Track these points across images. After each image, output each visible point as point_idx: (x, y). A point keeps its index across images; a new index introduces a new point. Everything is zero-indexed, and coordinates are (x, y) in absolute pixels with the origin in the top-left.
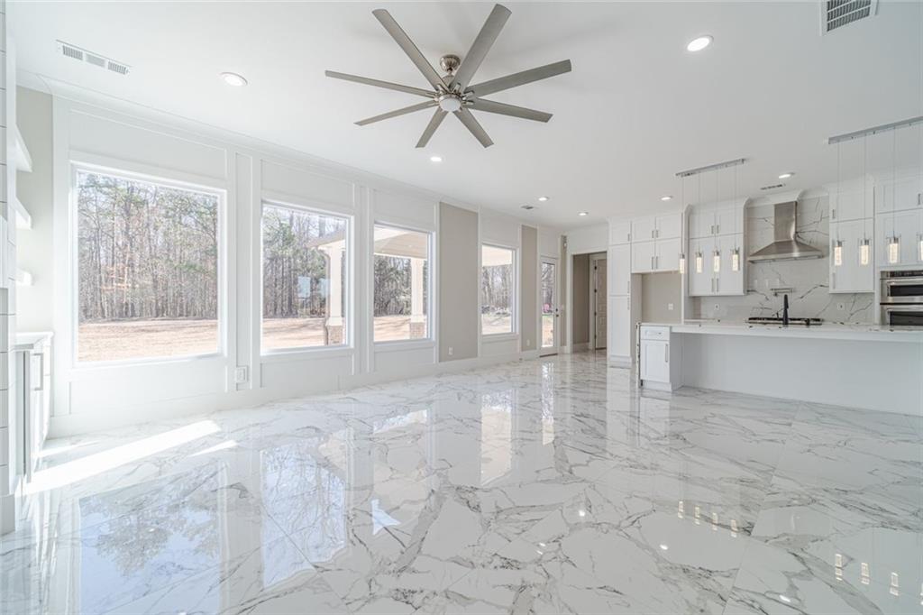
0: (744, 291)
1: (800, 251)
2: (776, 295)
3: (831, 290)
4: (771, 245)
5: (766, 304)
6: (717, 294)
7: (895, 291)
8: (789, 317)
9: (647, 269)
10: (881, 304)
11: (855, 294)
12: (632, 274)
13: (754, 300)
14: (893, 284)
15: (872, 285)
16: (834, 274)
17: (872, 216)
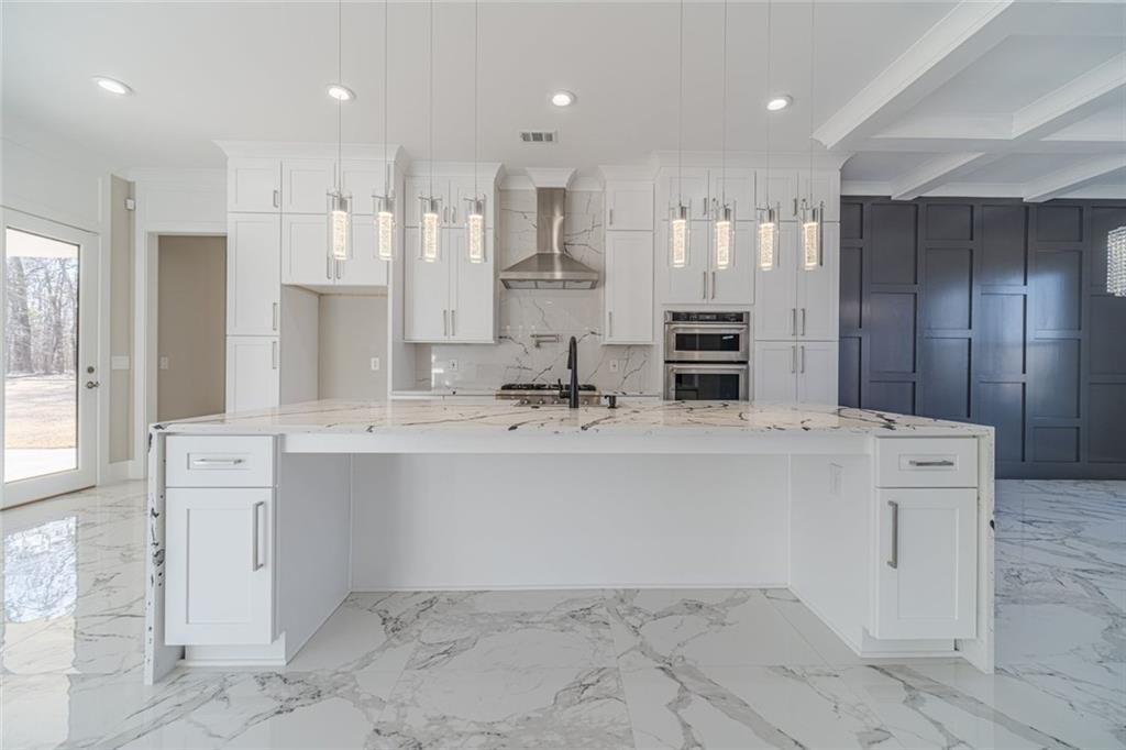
0: (494, 337)
1: (563, 270)
2: (538, 346)
3: (608, 341)
4: (530, 258)
5: (526, 362)
6: (453, 340)
7: (684, 342)
8: (580, 383)
9: (317, 278)
10: (667, 362)
11: (629, 347)
12: (284, 286)
13: (508, 352)
14: (680, 332)
15: (652, 332)
16: (610, 314)
17: (651, 228)
